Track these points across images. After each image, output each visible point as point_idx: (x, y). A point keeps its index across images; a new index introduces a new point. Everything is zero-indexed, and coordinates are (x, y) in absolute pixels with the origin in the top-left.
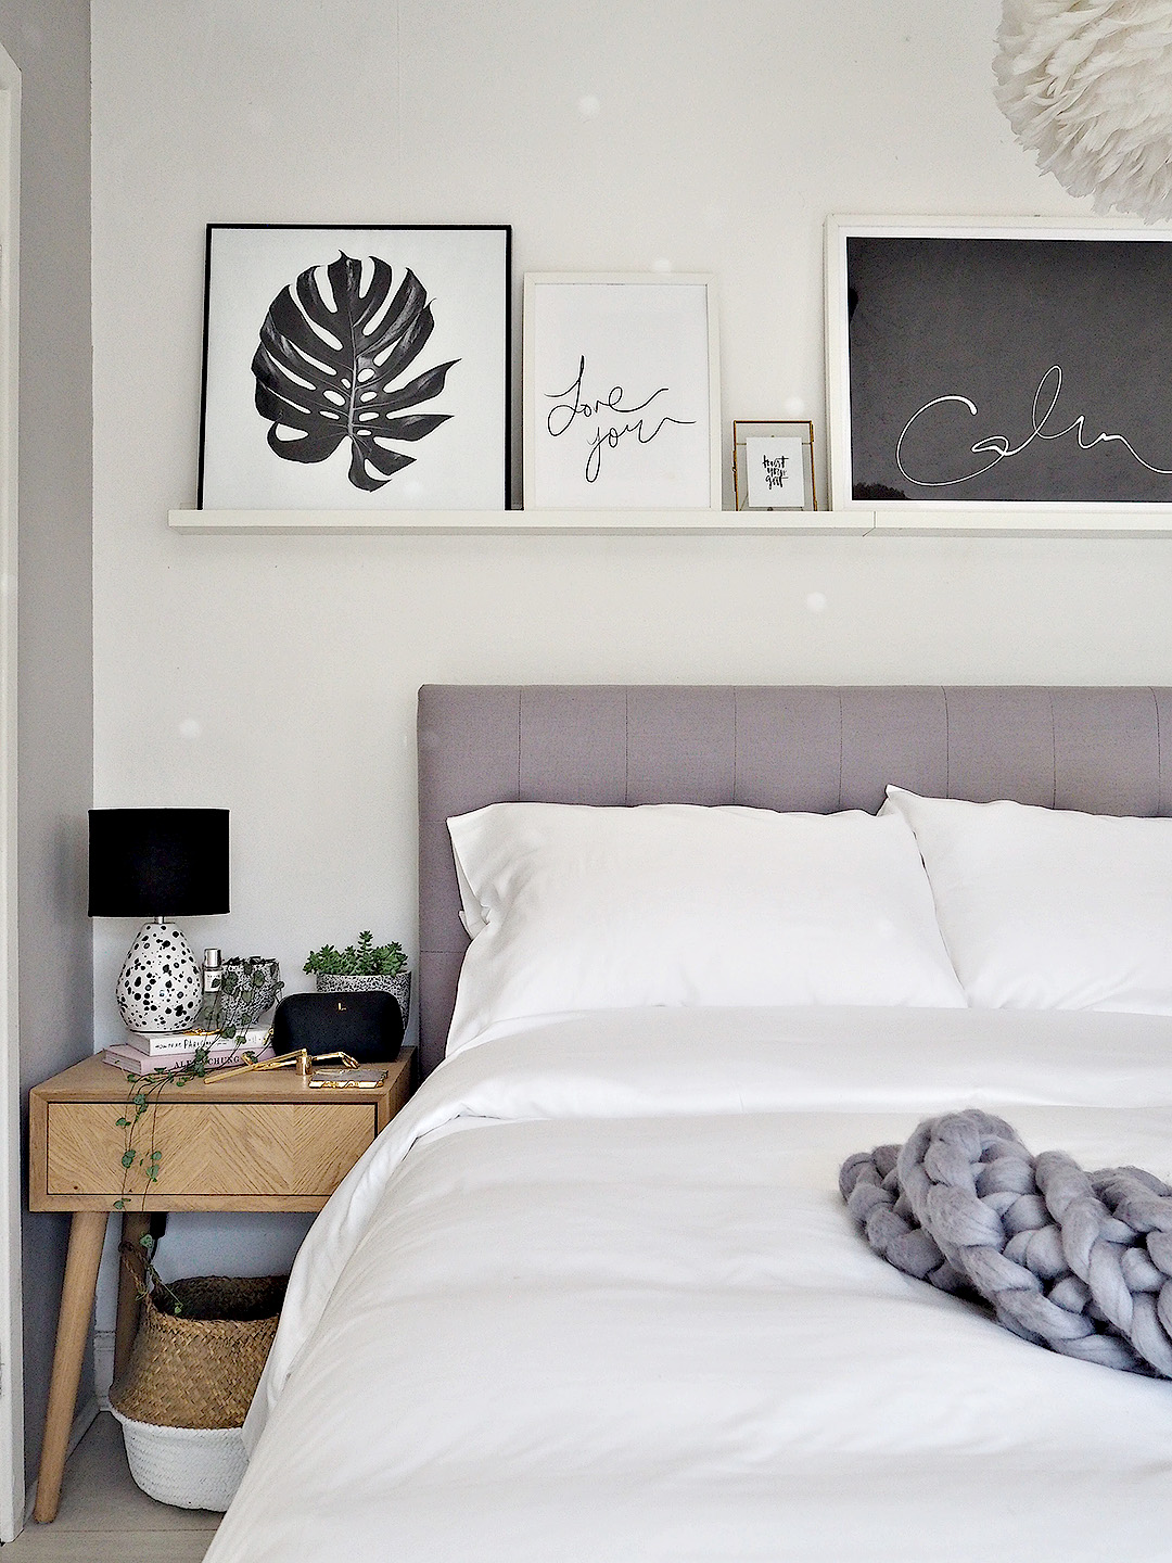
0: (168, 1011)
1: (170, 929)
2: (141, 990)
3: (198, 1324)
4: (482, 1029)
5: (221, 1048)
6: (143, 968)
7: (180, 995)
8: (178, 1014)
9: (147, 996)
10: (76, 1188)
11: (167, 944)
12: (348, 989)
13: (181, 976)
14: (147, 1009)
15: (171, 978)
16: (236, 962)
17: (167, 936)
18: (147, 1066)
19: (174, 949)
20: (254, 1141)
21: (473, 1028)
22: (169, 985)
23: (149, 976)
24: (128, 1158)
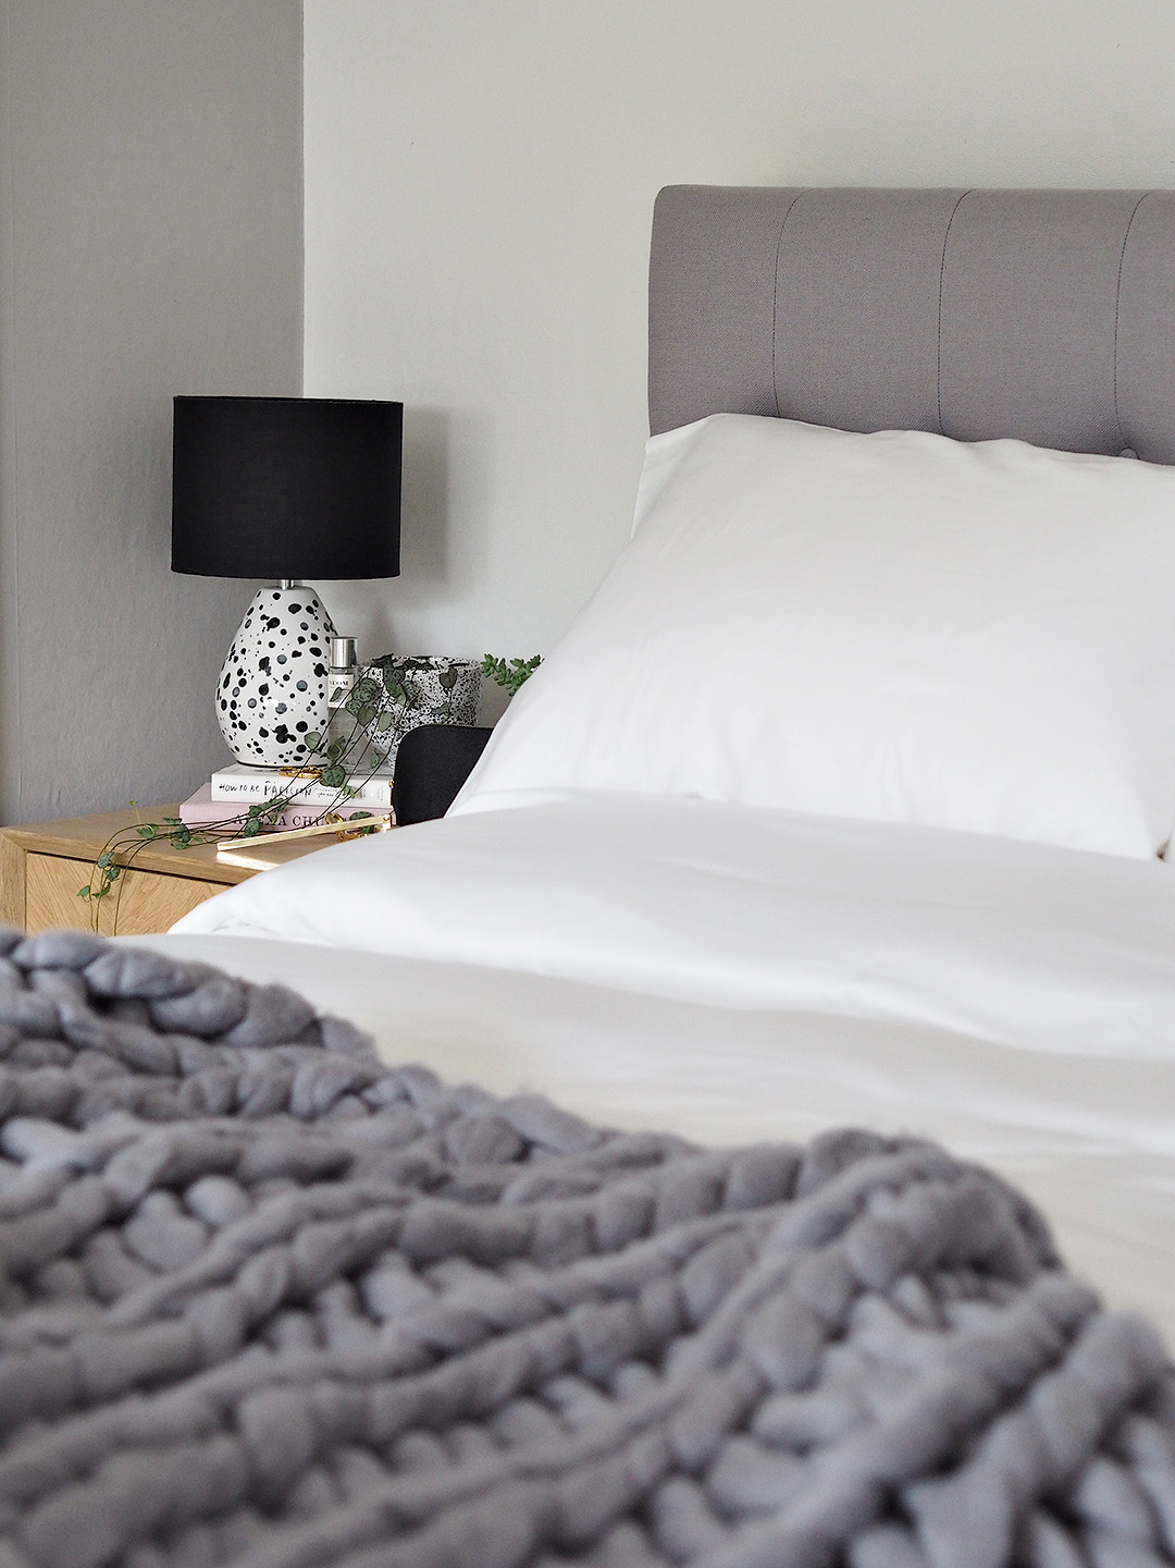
0: (265, 733)
1: (288, 599)
2: (228, 694)
6: (236, 660)
7: (283, 709)
8: (281, 740)
9: (234, 704)
11: (274, 623)
13: (286, 678)
15: (269, 681)
17: (278, 610)
19: (284, 632)
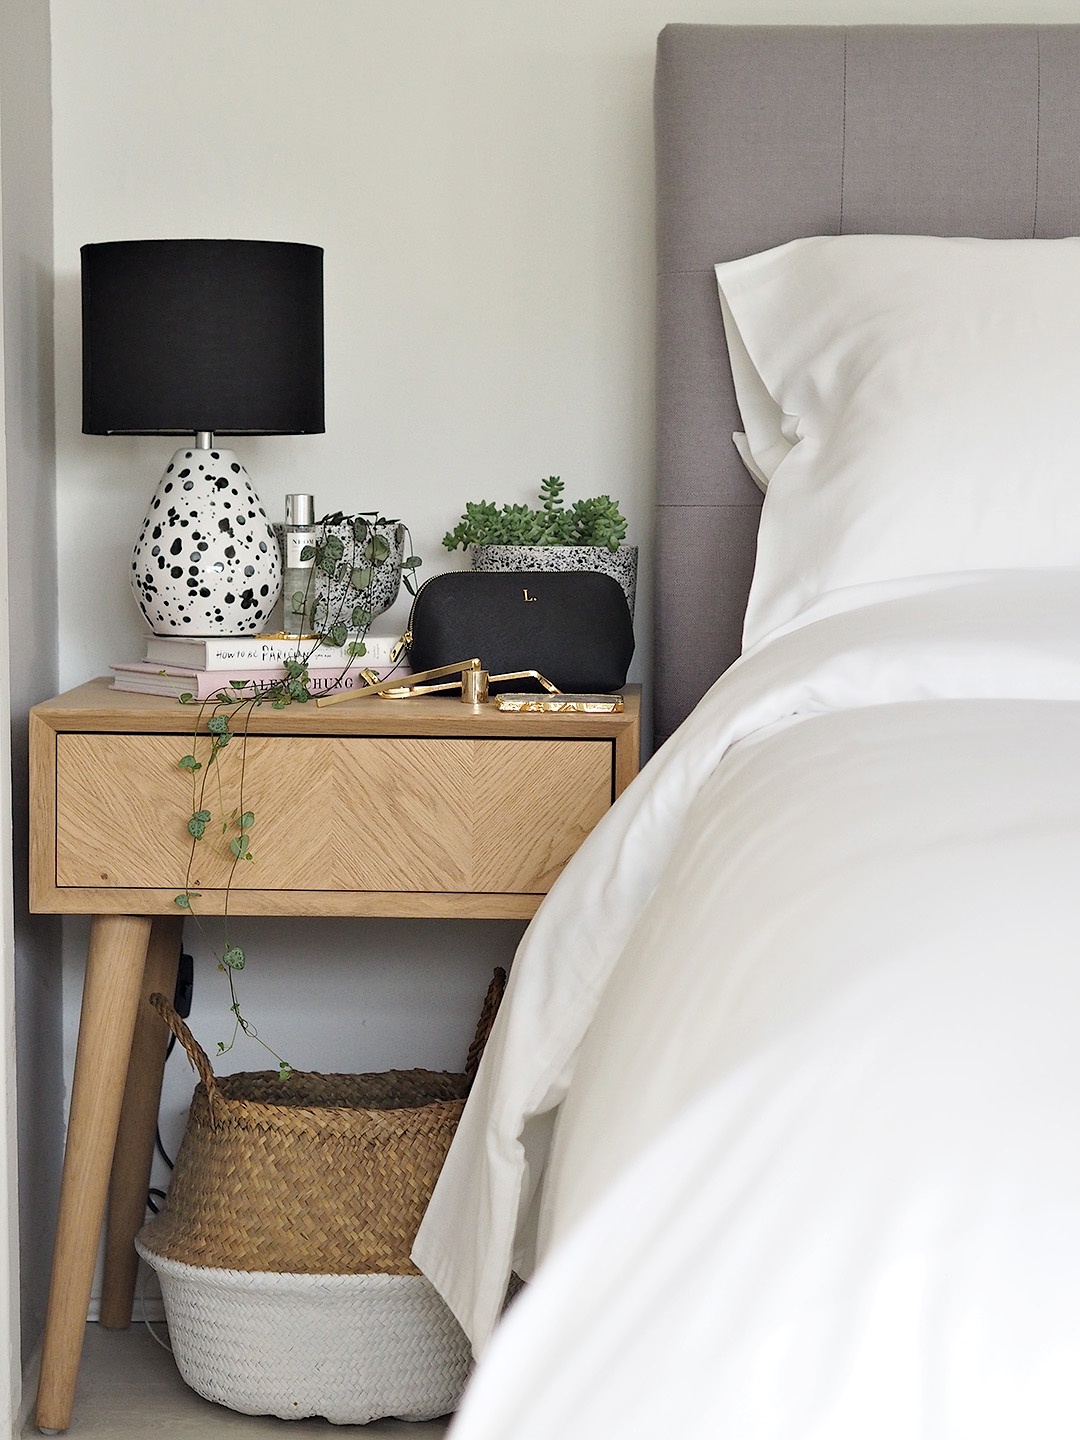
0: (230, 599)
1: (227, 458)
2: (183, 561)
3: (305, 1113)
4: (806, 605)
5: (325, 661)
6: (185, 523)
7: (250, 572)
8: (245, 605)
9: (194, 571)
10: (104, 877)
11: (222, 483)
12: (535, 569)
13: (249, 539)
14: (193, 593)
15: (233, 542)
16: (337, 519)
17: (221, 469)
18: (207, 686)
19: (235, 492)
20: (407, 802)
21: (789, 602)
22: (230, 552)
23: (196, 536)
24: (195, 826)
